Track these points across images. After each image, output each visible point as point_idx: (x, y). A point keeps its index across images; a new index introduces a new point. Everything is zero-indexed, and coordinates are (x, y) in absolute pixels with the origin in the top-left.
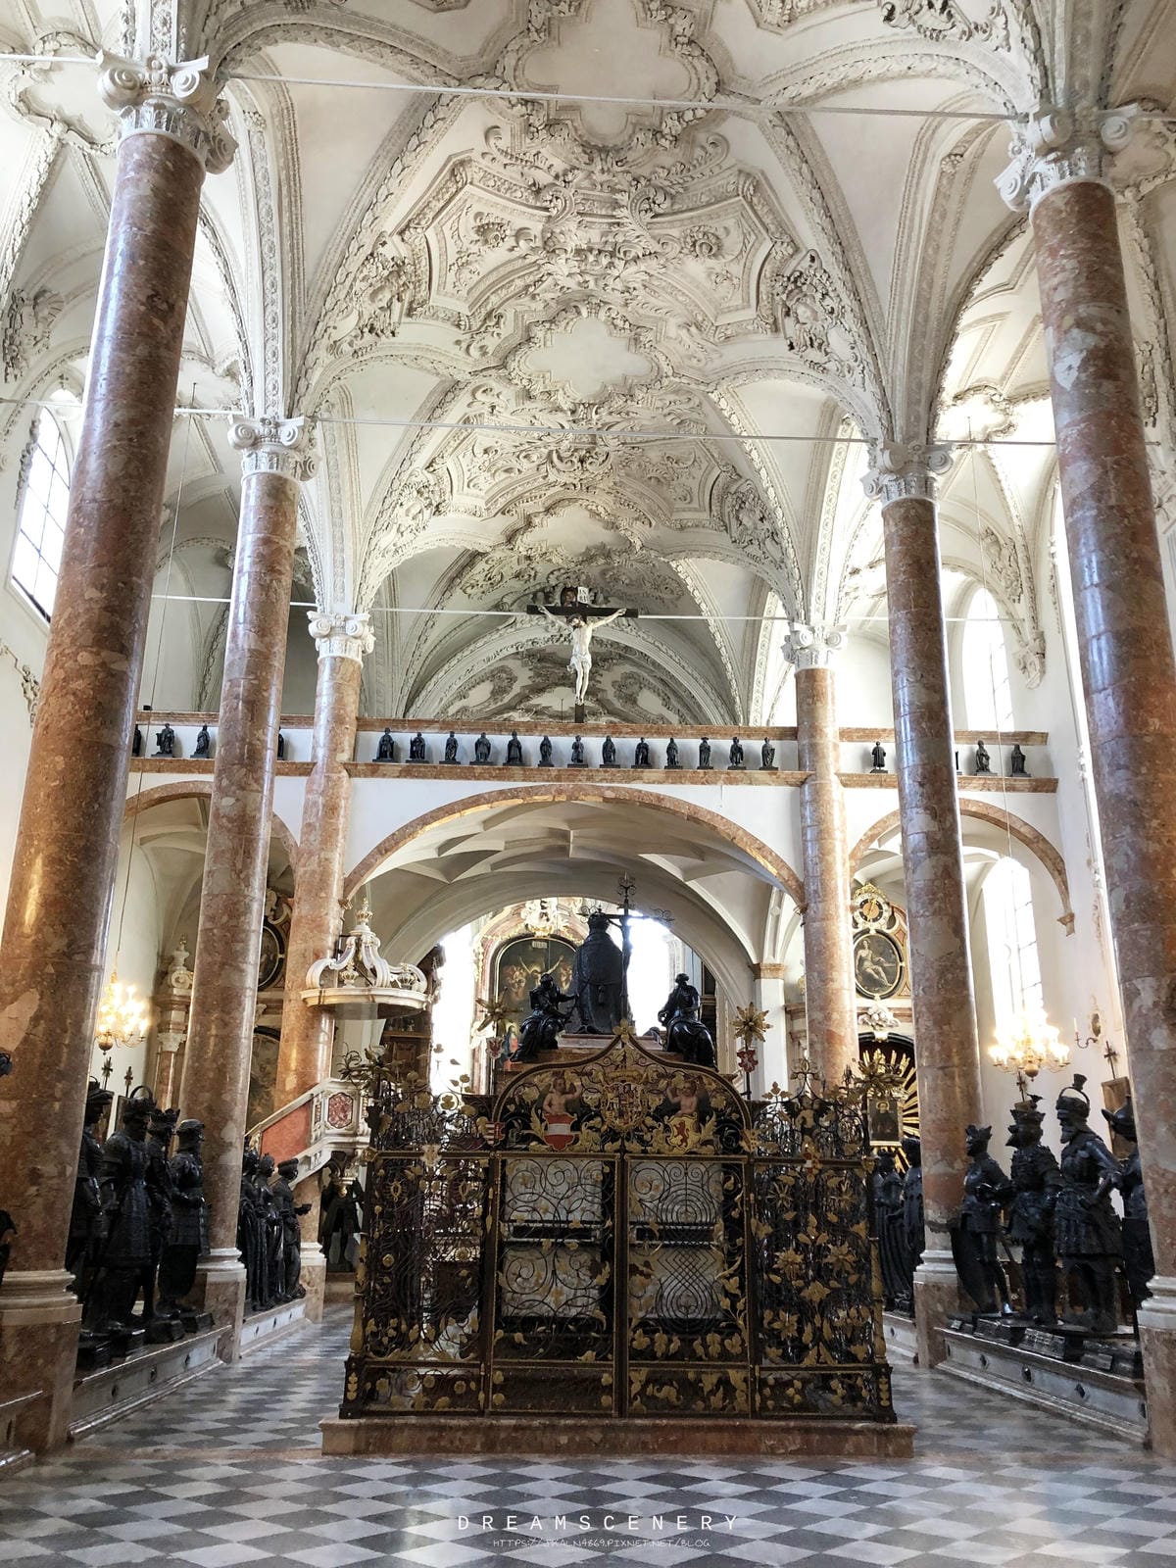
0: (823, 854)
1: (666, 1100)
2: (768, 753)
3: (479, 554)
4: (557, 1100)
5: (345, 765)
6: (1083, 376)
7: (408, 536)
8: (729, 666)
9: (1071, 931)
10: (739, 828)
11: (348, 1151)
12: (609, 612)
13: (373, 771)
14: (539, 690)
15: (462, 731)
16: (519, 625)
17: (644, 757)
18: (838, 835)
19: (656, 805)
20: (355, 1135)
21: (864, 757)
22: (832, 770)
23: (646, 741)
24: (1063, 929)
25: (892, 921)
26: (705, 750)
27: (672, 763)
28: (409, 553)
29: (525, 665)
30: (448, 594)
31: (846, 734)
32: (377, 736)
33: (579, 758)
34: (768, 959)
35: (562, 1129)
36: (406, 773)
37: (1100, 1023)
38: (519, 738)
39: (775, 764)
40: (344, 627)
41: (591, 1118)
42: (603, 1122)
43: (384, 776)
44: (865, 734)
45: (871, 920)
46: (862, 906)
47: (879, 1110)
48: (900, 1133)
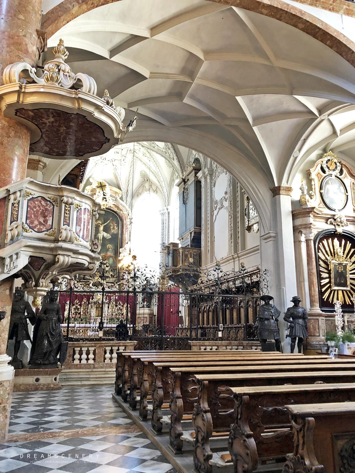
11: (48, 257)
20: (56, 241)
25: (341, 172)
34: (284, 184)
45: (332, 170)
46: (327, 162)
47: (338, 270)
48: (348, 283)
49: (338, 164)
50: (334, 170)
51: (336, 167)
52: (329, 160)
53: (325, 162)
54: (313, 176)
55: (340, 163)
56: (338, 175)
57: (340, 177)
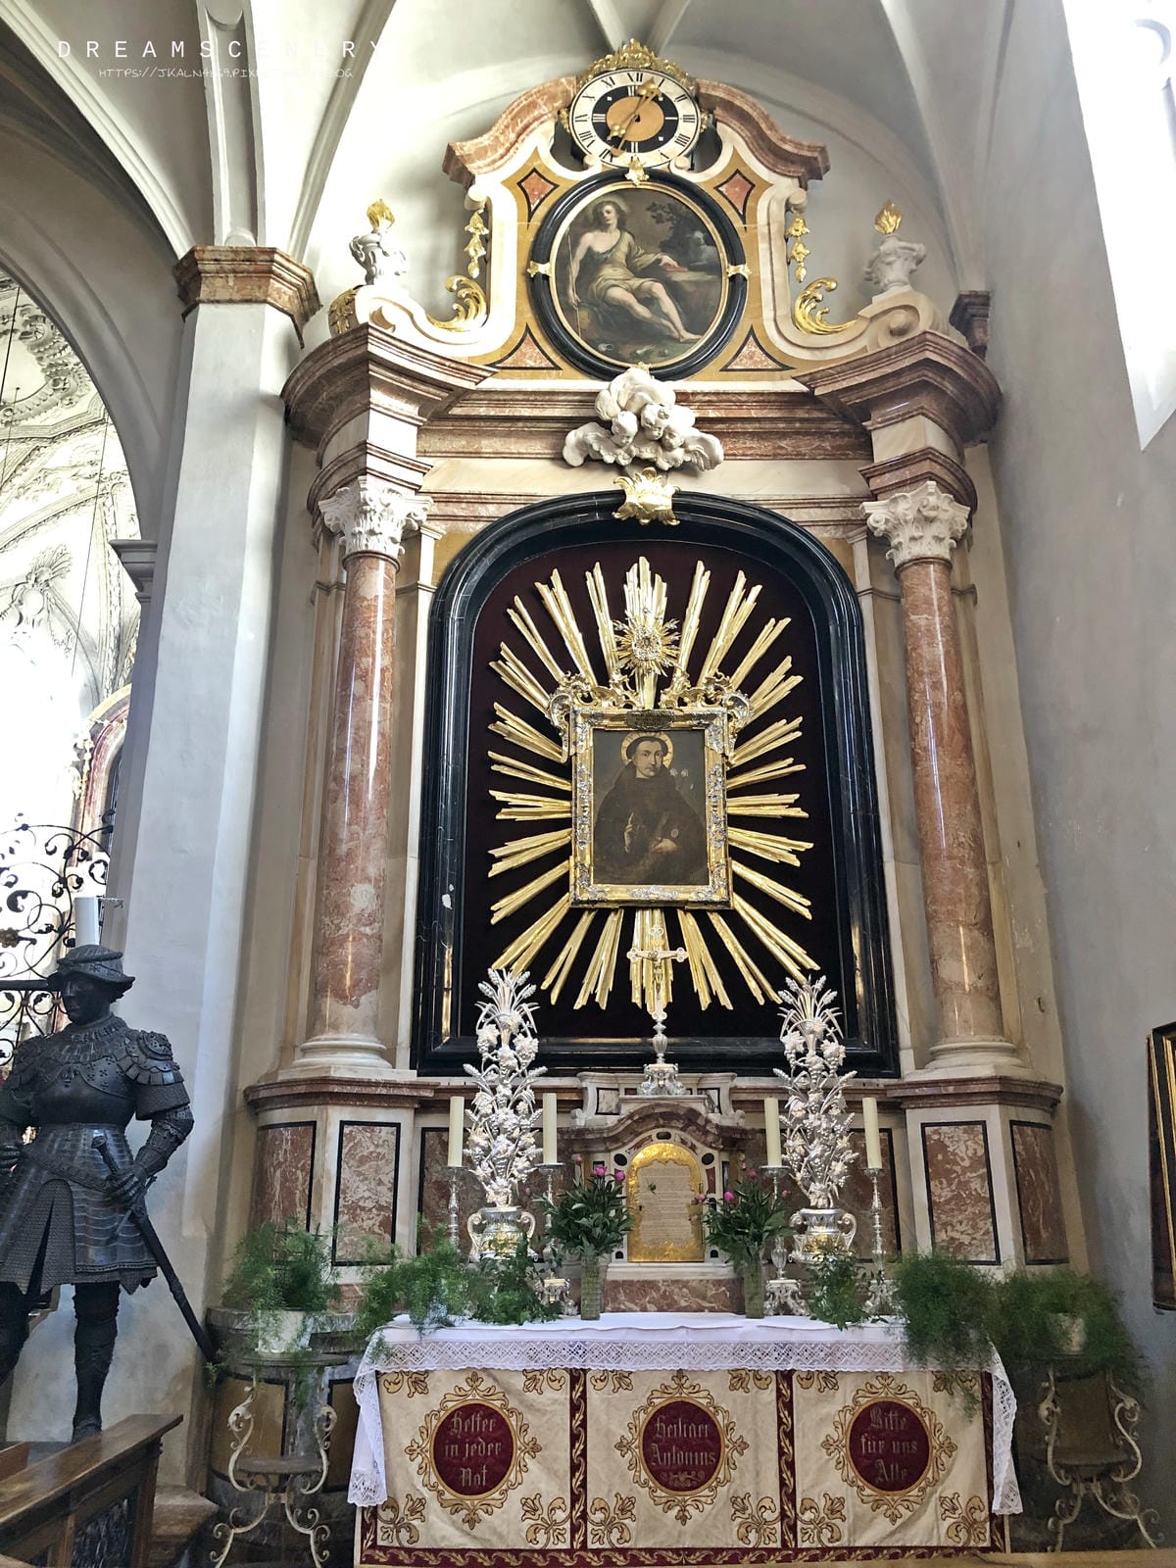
25: (707, 148)
34: (229, 230)
45: (634, 146)
46: (602, 106)
47: (633, 767)
48: (716, 853)
49: (685, 108)
50: (648, 145)
51: (669, 130)
52: (620, 93)
53: (585, 107)
54: (490, 186)
55: (696, 99)
56: (680, 168)
57: (694, 178)
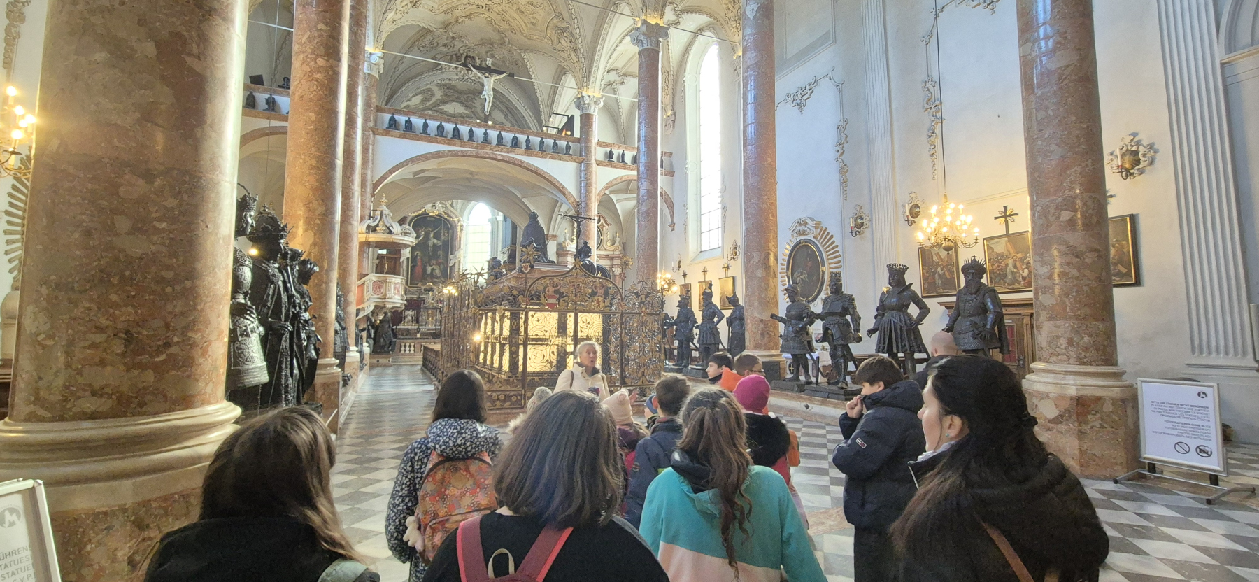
0: (588, 192)
1: (593, 290)
2: (568, 147)
3: (429, 31)
4: (551, 290)
5: (372, 129)
6: (758, 14)
7: (400, 16)
8: (541, 106)
9: (673, 230)
10: (555, 179)
11: (382, 305)
12: (503, 73)
13: (386, 132)
14: (445, 103)
15: (430, 119)
16: (443, 70)
17: (515, 143)
18: (594, 185)
19: (520, 165)
20: (385, 298)
21: (606, 153)
22: (593, 158)
23: (517, 135)
24: (670, 229)
26: (542, 142)
27: (528, 147)
28: (398, 24)
29: (439, 89)
30: (412, 49)
31: (599, 144)
32: (387, 116)
33: (486, 140)
35: (553, 301)
36: (403, 136)
37: (681, 264)
38: (458, 126)
39: (571, 153)
40: (369, 58)
41: (564, 297)
42: (569, 299)
43: (392, 136)
44: (606, 145)
